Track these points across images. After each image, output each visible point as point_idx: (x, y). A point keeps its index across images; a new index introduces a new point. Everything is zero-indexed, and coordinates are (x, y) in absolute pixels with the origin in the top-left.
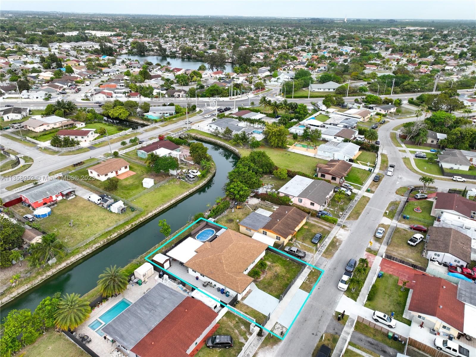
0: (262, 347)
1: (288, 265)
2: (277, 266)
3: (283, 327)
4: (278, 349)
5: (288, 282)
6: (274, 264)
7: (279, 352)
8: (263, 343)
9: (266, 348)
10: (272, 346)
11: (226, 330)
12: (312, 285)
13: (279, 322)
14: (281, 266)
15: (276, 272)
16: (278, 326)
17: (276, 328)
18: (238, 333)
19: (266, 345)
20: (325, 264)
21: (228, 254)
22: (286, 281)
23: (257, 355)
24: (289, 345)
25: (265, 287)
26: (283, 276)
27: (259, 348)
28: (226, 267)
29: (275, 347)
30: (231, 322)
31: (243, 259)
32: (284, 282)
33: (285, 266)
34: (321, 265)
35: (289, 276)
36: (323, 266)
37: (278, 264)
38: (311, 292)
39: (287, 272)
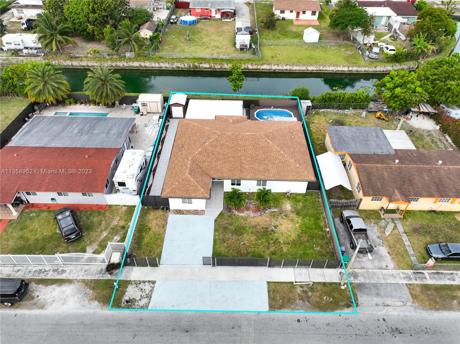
0: (87, 284)
1: (312, 237)
2: (292, 220)
3: (149, 297)
4: (92, 311)
6: (293, 216)
7: (85, 315)
8: (97, 282)
9: (88, 290)
10: (96, 298)
11: (101, 221)
13: (156, 285)
14: (300, 227)
15: (276, 227)
16: (147, 287)
17: (141, 286)
18: (102, 237)
19: (93, 289)
22: (267, 252)
23: (67, 284)
24: (109, 326)
26: (276, 241)
27: (83, 281)
29: (96, 303)
30: (119, 220)
31: (241, 163)
32: (260, 249)
33: (306, 233)
34: (378, 295)
35: (285, 250)
36: (380, 300)
37: (300, 221)
38: (278, 309)
39: (294, 243)
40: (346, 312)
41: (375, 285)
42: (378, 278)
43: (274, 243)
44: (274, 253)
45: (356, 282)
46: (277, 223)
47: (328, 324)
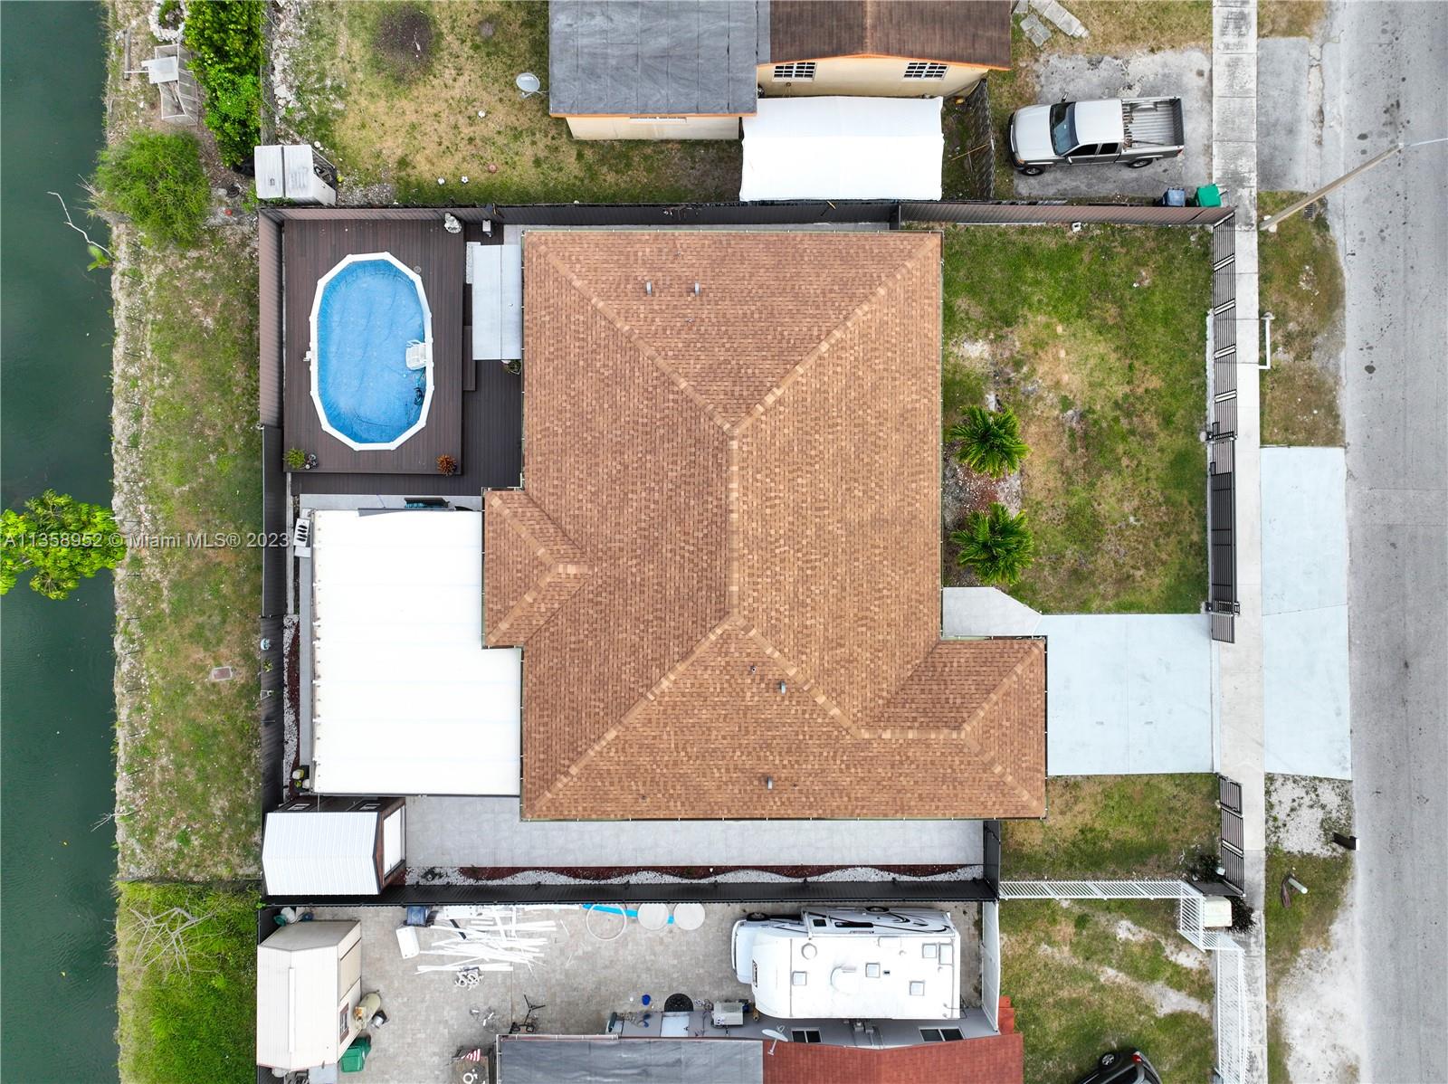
0: (1283, 972)
1: (1103, 288)
2: (1039, 344)
3: (1313, 784)
4: (1359, 932)
5: (1180, 442)
6: (1017, 339)
7: (1370, 946)
8: (1272, 945)
9: (1300, 963)
10: (1324, 932)
11: (1058, 1004)
12: (1316, 361)
13: (1277, 769)
14: (1066, 320)
15: (1066, 404)
16: (1285, 794)
17: (1281, 813)
18: (1121, 978)
19: (1294, 949)
20: (1309, 107)
21: (777, 585)
22: (1163, 438)
23: (1284, 1030)
24: (1398, 875)
25: (1077, 575)
26: (1124, 407)
27: (1272, 986)
28: (836, 694)
29: (1337, 929)
30: (1050, 943)
31: (878, 522)
32: (1156, 462)
33: (1090, 307)
34: (1291, 131)
35: (1155, 383)
36: (1307, 131)
37: (1041, 319)
38: (1338, 423)
39: (1131, 350)
40: (1345, 235)
41: (1265, 129)
42: (1242, 113)
43: (1129, 415)
44: (1167, 420)
45: (1254, 182)
46: (1051, 397)
47: (1378, 290)
